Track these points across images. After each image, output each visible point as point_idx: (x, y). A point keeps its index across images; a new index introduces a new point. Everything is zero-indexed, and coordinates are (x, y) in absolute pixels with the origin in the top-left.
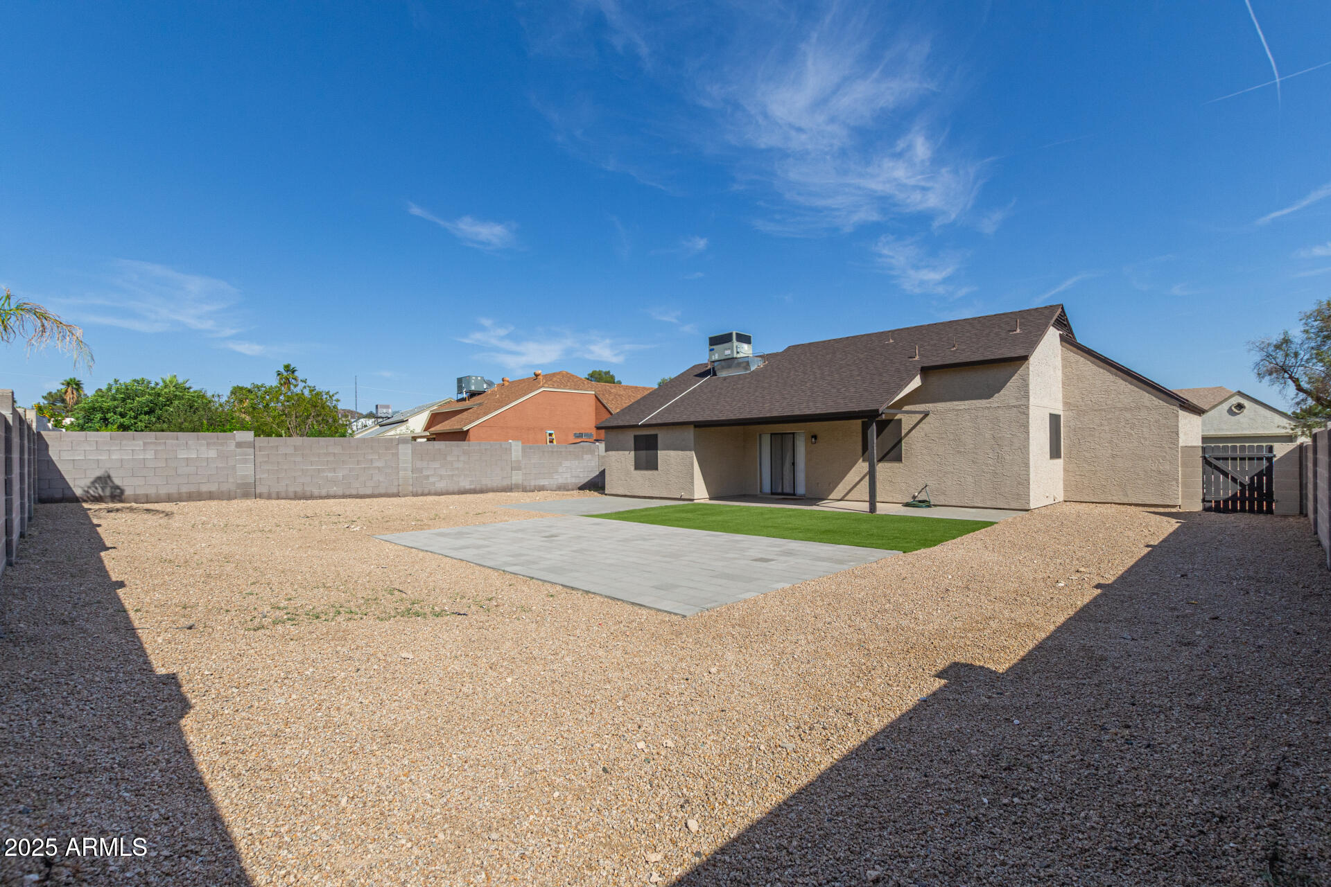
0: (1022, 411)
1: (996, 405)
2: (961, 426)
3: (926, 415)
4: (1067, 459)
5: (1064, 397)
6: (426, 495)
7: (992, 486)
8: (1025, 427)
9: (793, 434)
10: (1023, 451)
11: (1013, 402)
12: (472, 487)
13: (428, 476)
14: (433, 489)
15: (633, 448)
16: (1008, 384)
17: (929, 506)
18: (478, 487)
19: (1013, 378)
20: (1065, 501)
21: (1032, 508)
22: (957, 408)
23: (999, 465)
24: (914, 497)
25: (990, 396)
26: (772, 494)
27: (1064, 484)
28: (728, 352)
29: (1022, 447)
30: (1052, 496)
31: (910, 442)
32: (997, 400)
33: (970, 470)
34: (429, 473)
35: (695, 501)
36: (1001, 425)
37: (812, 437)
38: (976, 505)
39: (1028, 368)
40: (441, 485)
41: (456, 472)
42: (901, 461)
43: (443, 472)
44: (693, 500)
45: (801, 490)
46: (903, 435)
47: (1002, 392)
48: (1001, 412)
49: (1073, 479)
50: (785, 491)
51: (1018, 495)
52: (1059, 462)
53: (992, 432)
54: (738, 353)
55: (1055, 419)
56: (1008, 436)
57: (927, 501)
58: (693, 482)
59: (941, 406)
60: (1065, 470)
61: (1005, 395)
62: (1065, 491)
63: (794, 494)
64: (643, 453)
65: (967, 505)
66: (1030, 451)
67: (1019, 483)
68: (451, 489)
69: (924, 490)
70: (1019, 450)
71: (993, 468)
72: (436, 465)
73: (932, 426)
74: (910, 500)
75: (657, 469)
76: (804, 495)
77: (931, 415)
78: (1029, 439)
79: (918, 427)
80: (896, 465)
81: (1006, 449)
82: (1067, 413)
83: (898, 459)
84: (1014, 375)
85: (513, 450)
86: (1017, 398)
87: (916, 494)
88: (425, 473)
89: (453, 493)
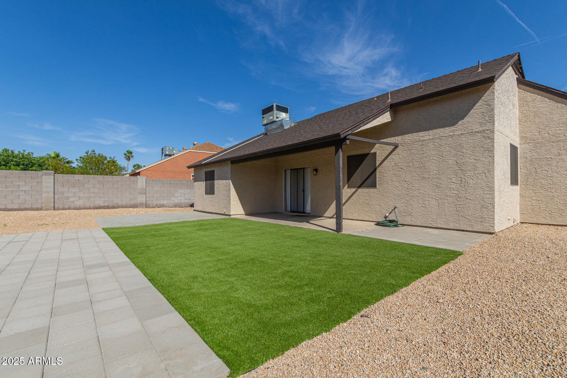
0: (486, 135)
1: (459, 132)
2: (426, 155)
3: (396, 147)
4: (523, 186)
5: (521, 132)
6: (66, 209)
7: (455, 209)
8: (490, 150)
9: (304, 169)
10: (487, 174)
11: (477, 128)
12: (106, 204)
13: (69, 197)
14: (72, 206)
15: (204, 180)
16: (472, 111)
17: (396, 226)
18: (111, 205)
19: (477, 104)
20: (521, 223)
21: (497, 231)
22: (422, 139)
23: (463, 189)
24: (386, 217)
25: (453, 124)
26: (291, 212)
27: (521, 208)
28: (271, 118)
29: (486, 171)
30: (512, 219)
31: (383, 171)
32: (460, 127)
33: (434, 194)
34: (69, 195)
35: (232, 216)
36: (464, 151)
37: (314, 170)
38: (440, 226)
39: (493, 93)
40: (78, 203)
41: (93, 195)
42: (376, 187)
43: (81, 195)
44: (230, 215)
45: (308, 209)
46: (377, 165)
47: (466, 120)
48: (464, 139)
49: (530, 203)
50: (299, 210)
51: (482, 218)
52: (517, 188)
53: (455, 158)
54: (277, 118)
55: (514, 149)
56: (472, 161)
57: (396, 221)
58: (230, 203)
59: (408, 138)
60: (521, 195)
61: (468, 122)
62: (522, 214)
63: (304, 213)
64: (208, 182)
65: (430, 226)
66: (495, 175)
67: (483, 206)
68: (88, 206)
69: (393, 212)
70: (484, 174)
71: (456, 192)
72: (76, 190)
73: (401, 156)
74: (381, 219)
75: (214, 194)
76: (309, 213)
77: (400, 147)
78: (494, 163)
79: (389, 158)
80: (372, 190)
81: (469, 173)
82: (523, 146)
83: (373, 185)
84: (478, 102)
85: (139, 182)
86: (481, 124)
87: (388, 215)
88: (66, 195)
89: (90, 208)
